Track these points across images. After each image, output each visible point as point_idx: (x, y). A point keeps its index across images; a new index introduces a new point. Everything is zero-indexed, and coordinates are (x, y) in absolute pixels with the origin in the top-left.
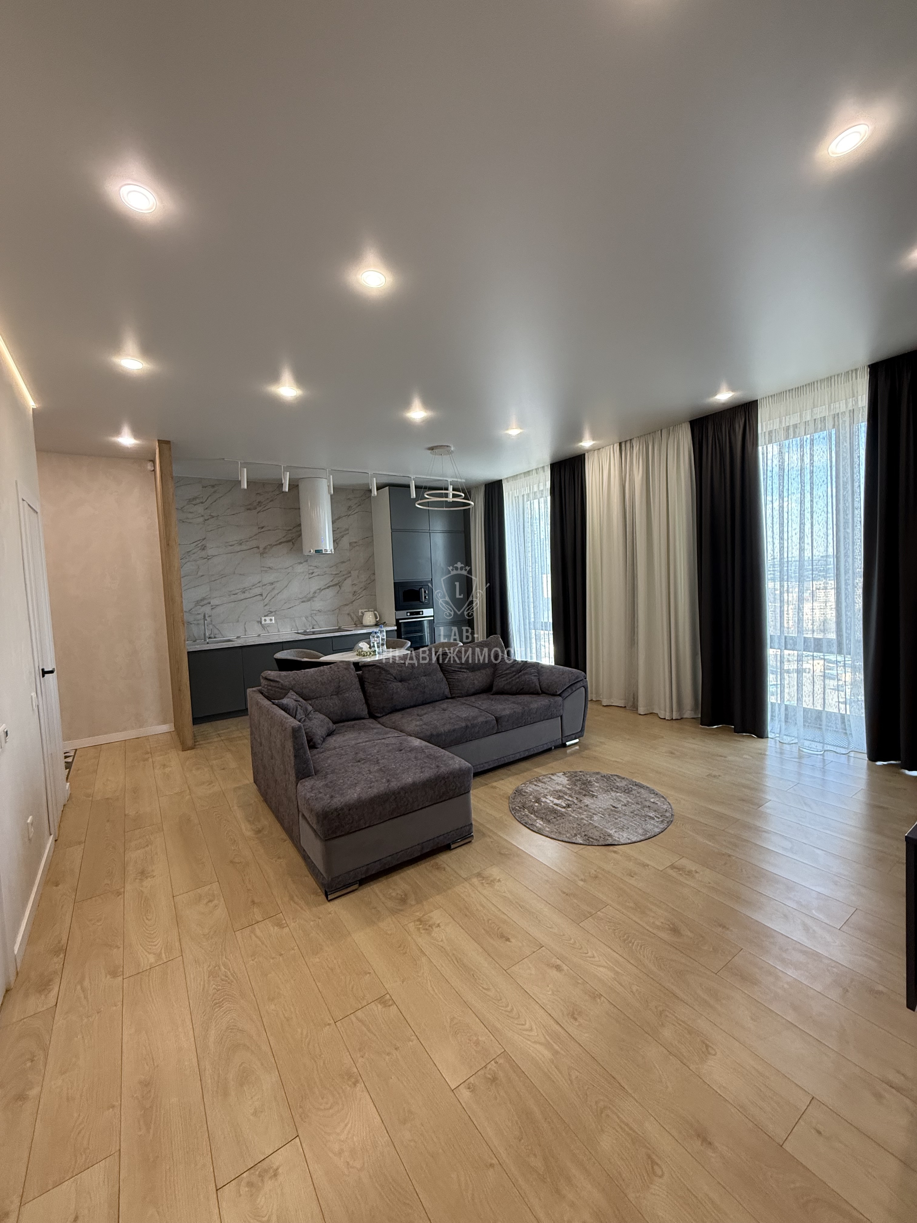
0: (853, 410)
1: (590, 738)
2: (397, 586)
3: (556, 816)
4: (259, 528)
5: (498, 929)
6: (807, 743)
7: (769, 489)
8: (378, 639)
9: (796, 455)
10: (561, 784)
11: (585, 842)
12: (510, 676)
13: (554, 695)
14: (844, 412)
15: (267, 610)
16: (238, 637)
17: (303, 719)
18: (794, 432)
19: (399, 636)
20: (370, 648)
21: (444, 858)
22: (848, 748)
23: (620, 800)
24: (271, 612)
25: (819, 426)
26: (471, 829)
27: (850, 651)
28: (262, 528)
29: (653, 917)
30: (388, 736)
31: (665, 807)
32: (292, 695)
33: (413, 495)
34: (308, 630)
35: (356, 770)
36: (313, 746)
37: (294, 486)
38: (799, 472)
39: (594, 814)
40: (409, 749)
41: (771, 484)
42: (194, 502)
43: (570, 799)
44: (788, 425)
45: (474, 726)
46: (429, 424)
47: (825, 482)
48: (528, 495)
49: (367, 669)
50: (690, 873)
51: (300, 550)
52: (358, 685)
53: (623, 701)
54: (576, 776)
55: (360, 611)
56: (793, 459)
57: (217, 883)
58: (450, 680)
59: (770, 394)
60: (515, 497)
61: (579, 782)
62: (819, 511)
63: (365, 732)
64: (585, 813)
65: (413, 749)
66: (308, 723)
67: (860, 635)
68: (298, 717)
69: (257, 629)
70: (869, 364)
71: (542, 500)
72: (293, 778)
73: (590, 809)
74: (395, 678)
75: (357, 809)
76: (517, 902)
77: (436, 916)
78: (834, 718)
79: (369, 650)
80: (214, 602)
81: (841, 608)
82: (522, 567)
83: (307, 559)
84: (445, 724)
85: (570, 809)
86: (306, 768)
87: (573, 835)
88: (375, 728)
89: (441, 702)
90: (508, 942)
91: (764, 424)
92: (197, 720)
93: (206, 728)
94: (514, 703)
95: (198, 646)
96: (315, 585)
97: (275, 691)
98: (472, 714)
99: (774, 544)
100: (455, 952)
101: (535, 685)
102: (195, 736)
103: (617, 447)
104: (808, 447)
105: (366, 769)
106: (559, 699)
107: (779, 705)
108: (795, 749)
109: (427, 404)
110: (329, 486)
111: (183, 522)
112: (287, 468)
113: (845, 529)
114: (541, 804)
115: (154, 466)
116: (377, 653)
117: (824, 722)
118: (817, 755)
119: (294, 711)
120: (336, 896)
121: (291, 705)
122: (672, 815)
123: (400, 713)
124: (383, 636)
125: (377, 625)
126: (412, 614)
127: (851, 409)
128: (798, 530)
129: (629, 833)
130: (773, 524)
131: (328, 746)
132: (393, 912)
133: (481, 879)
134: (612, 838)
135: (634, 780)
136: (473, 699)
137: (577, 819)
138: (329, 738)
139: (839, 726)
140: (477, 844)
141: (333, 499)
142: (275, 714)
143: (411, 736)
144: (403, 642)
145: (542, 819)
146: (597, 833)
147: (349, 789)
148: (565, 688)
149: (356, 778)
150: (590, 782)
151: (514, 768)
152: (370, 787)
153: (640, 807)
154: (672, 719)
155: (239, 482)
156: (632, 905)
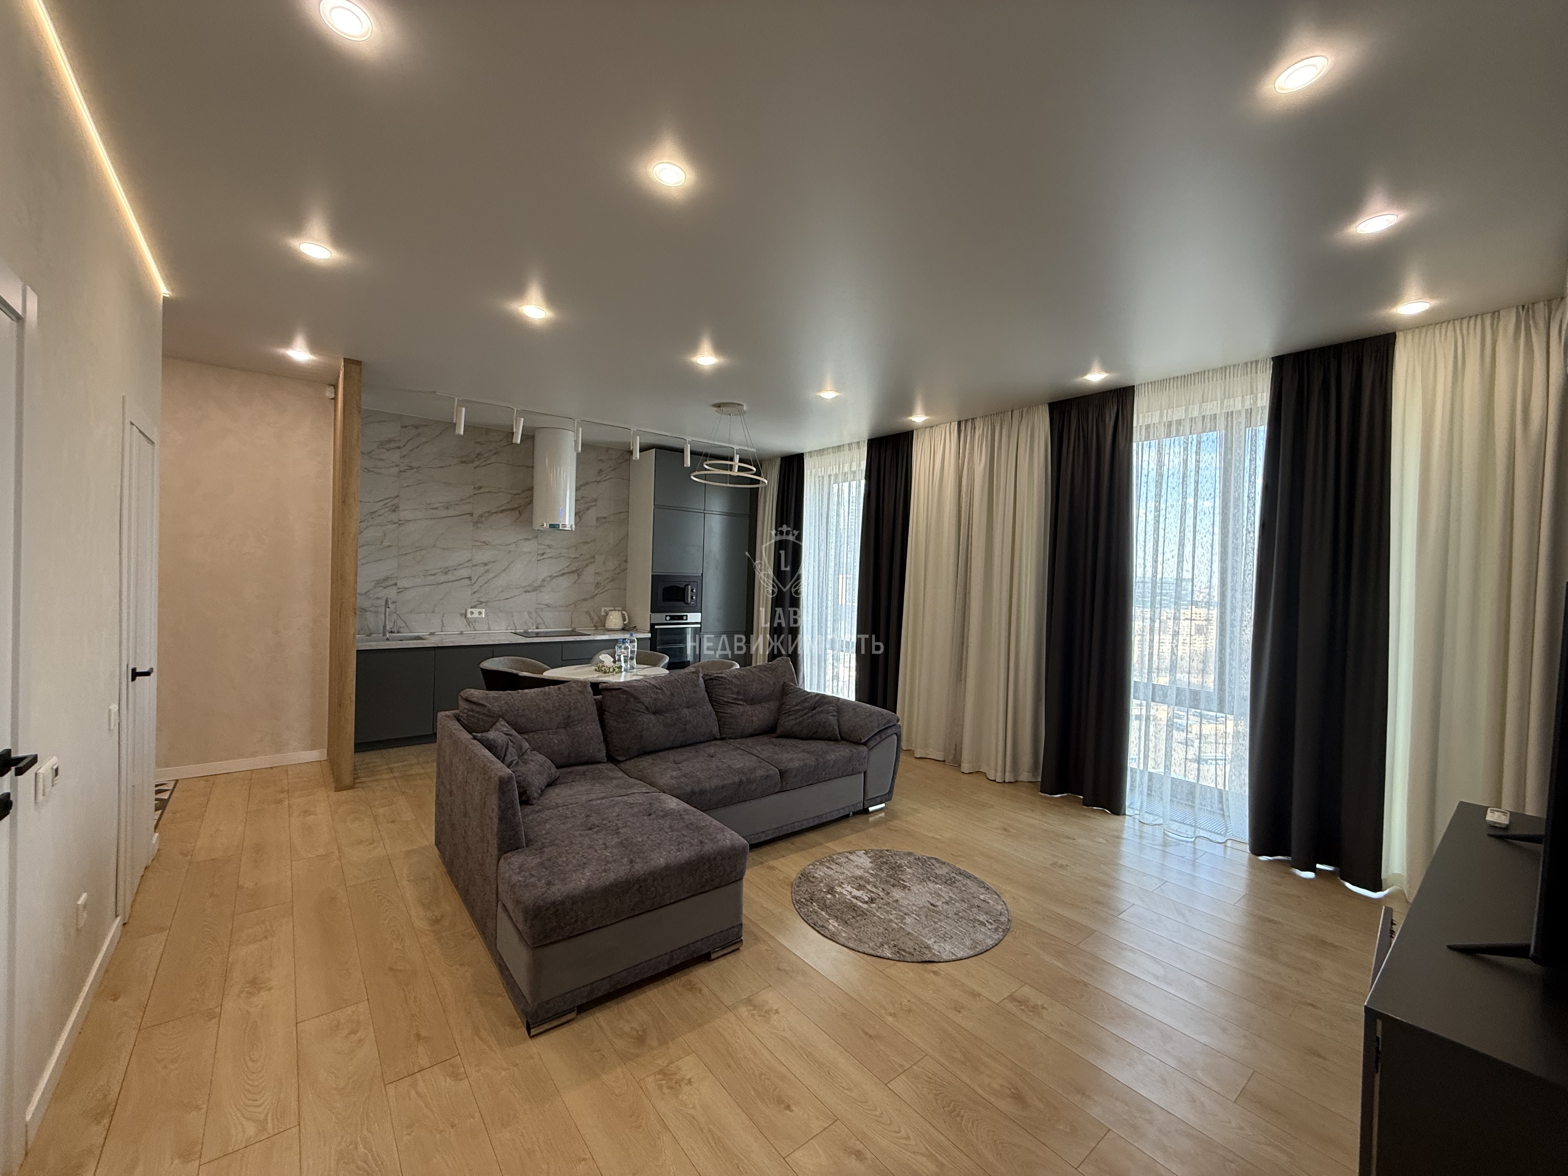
0: (1251, 409)
1: (900, 802)
2: (655, 579)
3: (855, 915)
4: (475, 488)
5: (774, 1090)
6: (1175, 826)
7: (1143, 497)
8: (625, 651)
9: (1178, 459)
10: (861, 868)
11: (894, 957)
12: (800, 713)
13: (858, 743)
14: (1239, 411)
15: (476, 600)
16: (432, 634)
17: (514, 762)
18: (1178, 431)
19: (653, 648)
20: (614, 662)
21: (702, 974)
22: (1224, 835)
23: (939, 895)
24: (481, 603)
25: (1209, 426)
26: (740, 931)
27: (1233, 711)
28: (480, 488)
29: (989, 1076)
30: (632, 791)
31: (999, 907)
32: (502, 725)
33: (688, 463)
34: (530, 631)
35: (587, 841)
36: (526, 801)
37: (529, 437)
38: (1181, 480)
39: (905, 914)
40: (661, 814)
41: (1145, 492)
42: (387, 447)
43: (874, 890)
44: (1170, 420)
45: (750, 781)
46: (719, 373)
47: (1212, 495)
48: (836, 475)
49: (608, 693)
50: (1035, 1009)
51: (530, 522)
52: (595, 715)
53: (942, 753)
54: (882, 857)
55: (603, 609)
56: (1173, 461)
57: (366, 1001)
58: (721, 714)
59: (1150, 381)
60: (819, 477)
61: (886, 866)
62: (1204, 532)
63: (602, 783)
64: (894, 912)
65: (667, 814)
66: (523, 769)
67: (1247, 693)
68: (509, 759)
69: (461, 624)
70: (1271, 356)
71: (854, 484)
72: (494, 851)
73: (901, 906)
74: (647, 708)
75: (583, 903)
76: (801, 1047)
77: (688, 1066)
78: (1209, 795)
79: (613, 664)
80: (402, 583)
81: (1224, 655)
82: (821, 569)
83: (537, 534)
84: (710, 778)
85: (874, 905)
86: (514, 836)
87: (878, 945)
88: (615, 778)
89: (707, 744)
90: (787, 1112)
91: (1141, 417)
92: (361, 746)
93: (373, 757)
94: (804, 751)
95: (375, 643)
96: (545, 570)
97: (478, 719)
98: (747, 764)
99: (1145, 567)
100: (711, 1127)
101: (834, 729)
102: (355, 770)
103: (955, 426)
104: (1194, 449)
105: (601, 842)
106: (864, 749)
107: (1142, 772)
108: (1159, 833)
109: (719, 348)
110: (576, 442)
111: (370, 471)
112: (521, 413)
113: (1234, 556)
114: (835, 896)
115: (336, 393)
116: (623, 670)
117: (1197, 801)
118: (1187, 842)
119: (504, 748)
120: (542, 1030)
121: (500, 740)
122: (1009, 920)
123: (650, 756)
124: (634, 647)
125: (624, 629)
126: (672, 618)
127: (1249, 407)
128: (1176, 553)
129: (953, 944)
130: (1145, 542)
131: (547, 801)
132: (626, 1058)
133: (751, 1008)
134: (930, 951)
135: (958, 866)
136: (749, 741)
137: (884, 921)
138: (550, 790)
139: (1216, 805)
140: (747, 953)
141: (581, 460)
142: (476, 755)
143: (664, 792)
144: (658, 656)
145: (836, 918)
146: (911, 943)
147: (575, 872)
148: (873, 734)
149: (586, 854)
150: (900, 866)
151: (798, 841)
152: (605, 871)
153: (966, 905)
154: (1004, 782)
155: (454, 426)
156: (959, 1055)
